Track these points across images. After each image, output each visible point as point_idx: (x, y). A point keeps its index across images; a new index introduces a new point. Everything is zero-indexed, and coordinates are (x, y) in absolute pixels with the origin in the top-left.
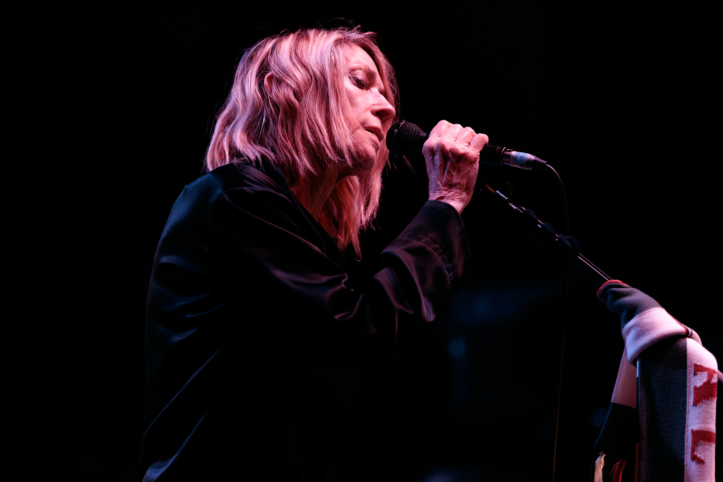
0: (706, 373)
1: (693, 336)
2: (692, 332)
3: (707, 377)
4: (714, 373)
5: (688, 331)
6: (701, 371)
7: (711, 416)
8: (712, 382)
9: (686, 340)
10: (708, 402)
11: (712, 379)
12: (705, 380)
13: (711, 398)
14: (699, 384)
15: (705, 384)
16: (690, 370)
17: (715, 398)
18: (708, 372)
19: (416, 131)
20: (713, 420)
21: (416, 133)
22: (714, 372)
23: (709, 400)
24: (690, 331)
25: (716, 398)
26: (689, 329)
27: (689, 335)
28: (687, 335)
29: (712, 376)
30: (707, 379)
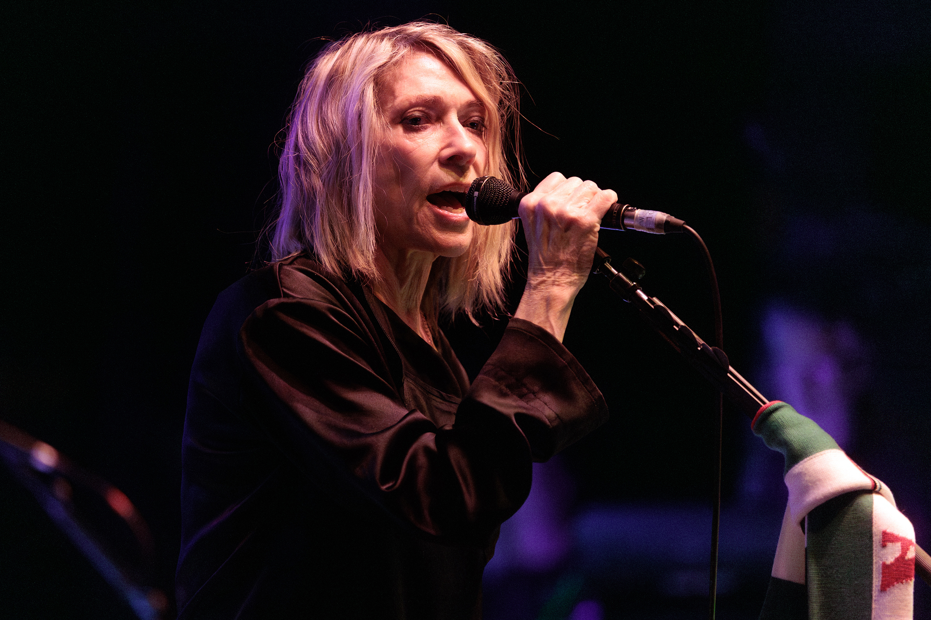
0: (899, 545)
1: (881, 491)
2: (881, 486)
3: (900, 550)
4: (910, 545)
5: (875, 486)
6: (892, 541)
7: (906, 606)
8: (906, 558)
9: (872, 497)
10: (901, 586)
11: (908, 554)
12: (898, 554)
13: (907, 581)
14: (890, 560)
15: (897, 560)
16: (877, 539)
17: (911, 580)
18: (901, 543)
20: (909, 611)
22: (910, 542)
23: (904, 583)
24: (878, 484)
25: (913, 580)
26: (877, 481)
27: (877, 490)
28: (873, 490)
29: (908, 549)
30: (900, 553)
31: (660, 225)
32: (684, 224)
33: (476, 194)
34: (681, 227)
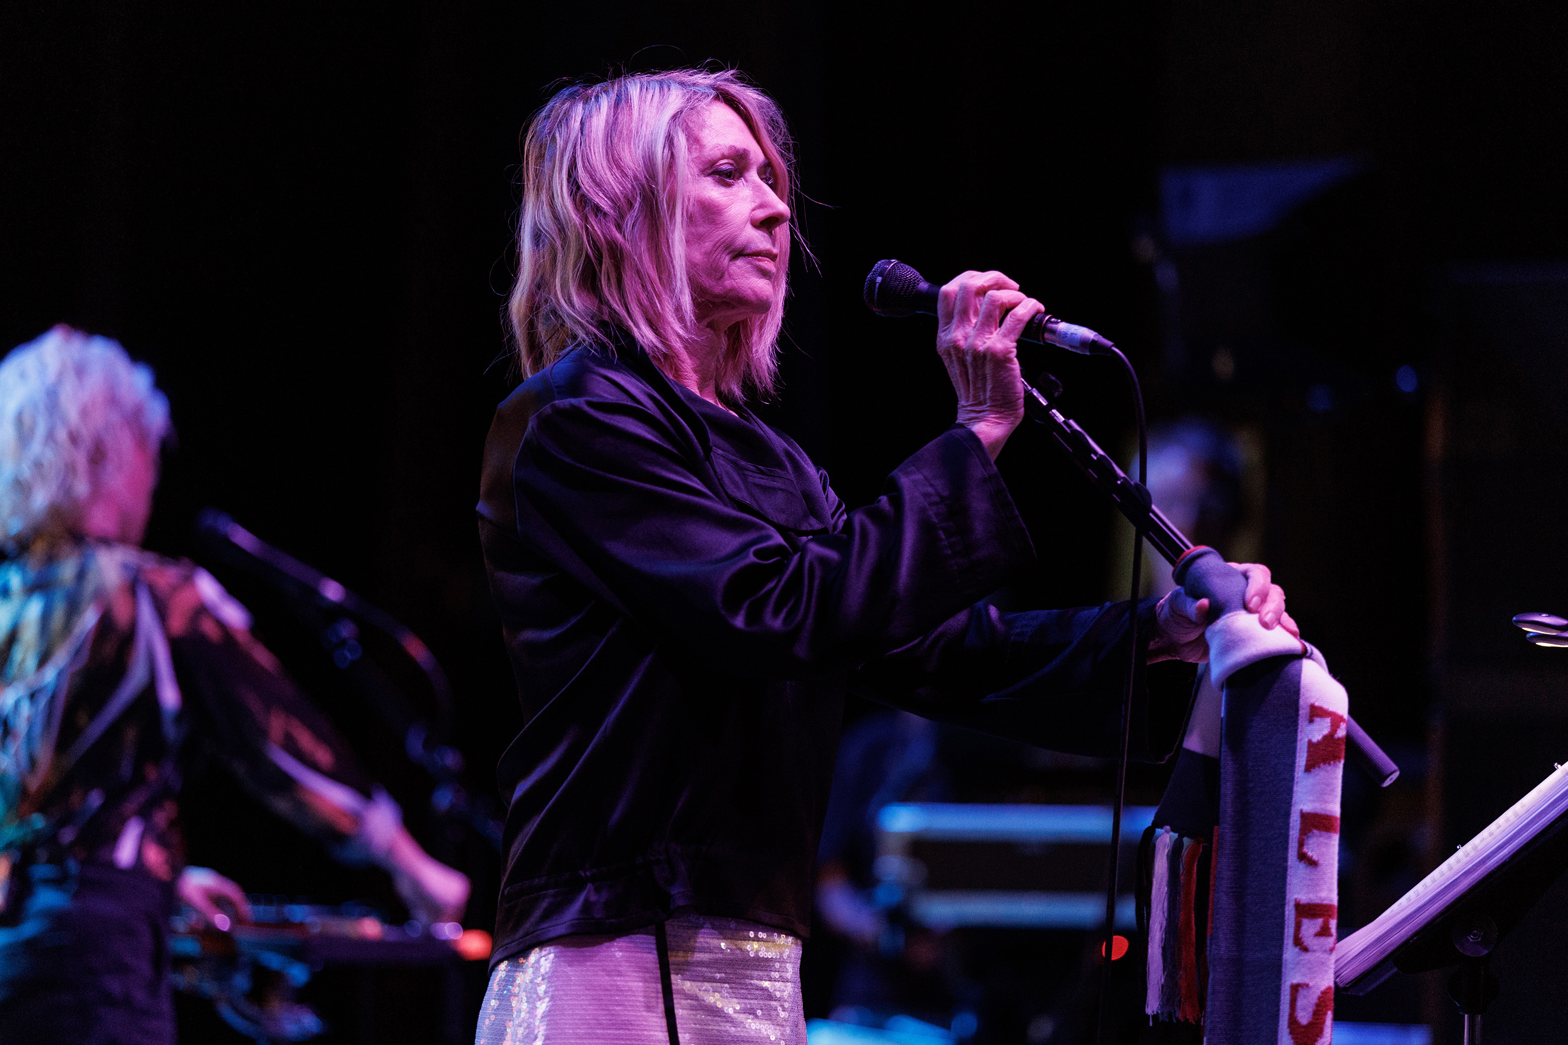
0: (1328, 720)
1: (1314, 657)
2: (1312, 650)
3: (1330, 727)
4: (1341, 722)
5: (1305, 650)
6: (1321, 716)
7: (1332, 791)
8: (1336, 736)
9: (1302, 663)
10: (1329, 768)
11: (1338, 731)
12: (1326, 732)
13: (1334, 762)
14: (1317, 737)
15: (1325, 738)
16: (1304, 712)
17: (1340, 762)
18: (1331, 719)
19: (912, 281)
20: (1336, 796)
21: (911, 284)
22: (1341, 718)
23: (1332, 765)
24: (1309, 651)
25: (1343, 762)
26: (1307, 644)
27: (1308, 655)
28: (1304, 654)
29: (1338, 727)
30: (1329, 730)
31: (1085, 343)
32: (1113, 346)
33: (879, 279)
34: (1109, 349)
